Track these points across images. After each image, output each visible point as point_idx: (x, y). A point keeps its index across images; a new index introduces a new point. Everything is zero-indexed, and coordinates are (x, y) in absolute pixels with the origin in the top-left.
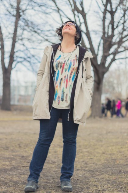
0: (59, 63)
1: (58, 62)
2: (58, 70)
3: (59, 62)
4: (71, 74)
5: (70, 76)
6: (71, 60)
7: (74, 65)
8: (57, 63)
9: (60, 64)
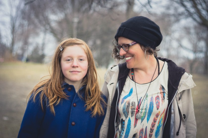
0: (128, 106)
1: (127, 104)
2: (128, 119)
3: (129, 104)
4: (153, 126)
5: (151, 129)
6: (152, 98)
7: (158, 109)
8: (125, 105)
9: (130, 108)
